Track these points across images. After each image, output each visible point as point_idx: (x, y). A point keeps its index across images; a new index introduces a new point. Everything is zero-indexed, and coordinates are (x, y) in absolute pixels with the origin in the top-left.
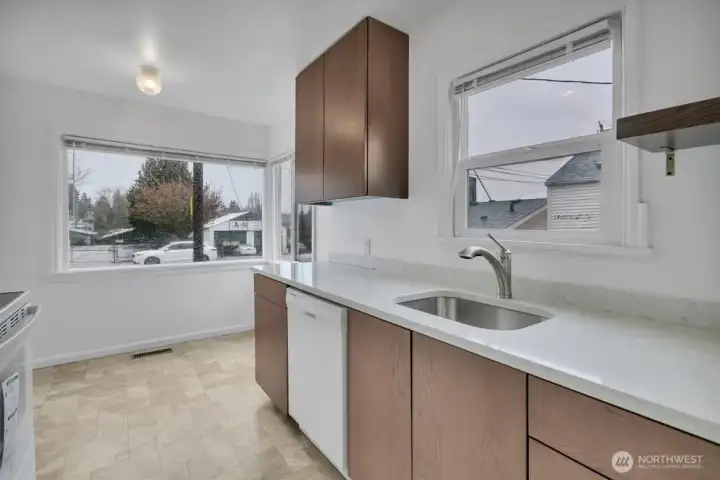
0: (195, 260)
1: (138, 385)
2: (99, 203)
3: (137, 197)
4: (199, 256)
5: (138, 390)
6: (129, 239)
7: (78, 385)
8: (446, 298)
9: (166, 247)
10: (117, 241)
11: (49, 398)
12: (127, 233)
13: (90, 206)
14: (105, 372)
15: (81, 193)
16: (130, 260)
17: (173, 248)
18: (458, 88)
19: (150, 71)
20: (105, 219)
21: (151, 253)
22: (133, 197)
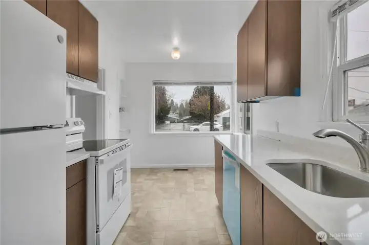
0: (210, 131)
1: (172, 182)
2: (181, 106)
3: (192, 103)
4: (212, 129)
5: (172, 184)
6: (189, 121)
7: (154, 177)
8: (313, 164)
9: (201, 125)
10: (185, 122)
11: (146, 180)
12: (189, 118)
13: (178, 107)
14: (164, 174)
15: (175, 103)
16: (189, 129)
17: (203, 125)
18: (335, 12)
19: (176, 49)
20: (182, 112)
21: (196, 127)
22: (191, 103)
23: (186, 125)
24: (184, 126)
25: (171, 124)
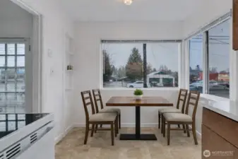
0: (144, 87)
2: (119, 70)
16: (126, 87)
23: (124, 83)
25: (114, 82)
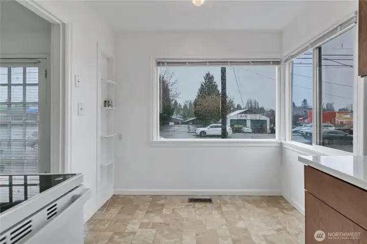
2: (184, 107)
10: (190, 123)
13: (181, 108)
15: (178, 104)
20: (186, 113)
21: (202, 129)
22: (196, 103)
23: (192, 127)
24: (189, 127)
25: (176, 125)
